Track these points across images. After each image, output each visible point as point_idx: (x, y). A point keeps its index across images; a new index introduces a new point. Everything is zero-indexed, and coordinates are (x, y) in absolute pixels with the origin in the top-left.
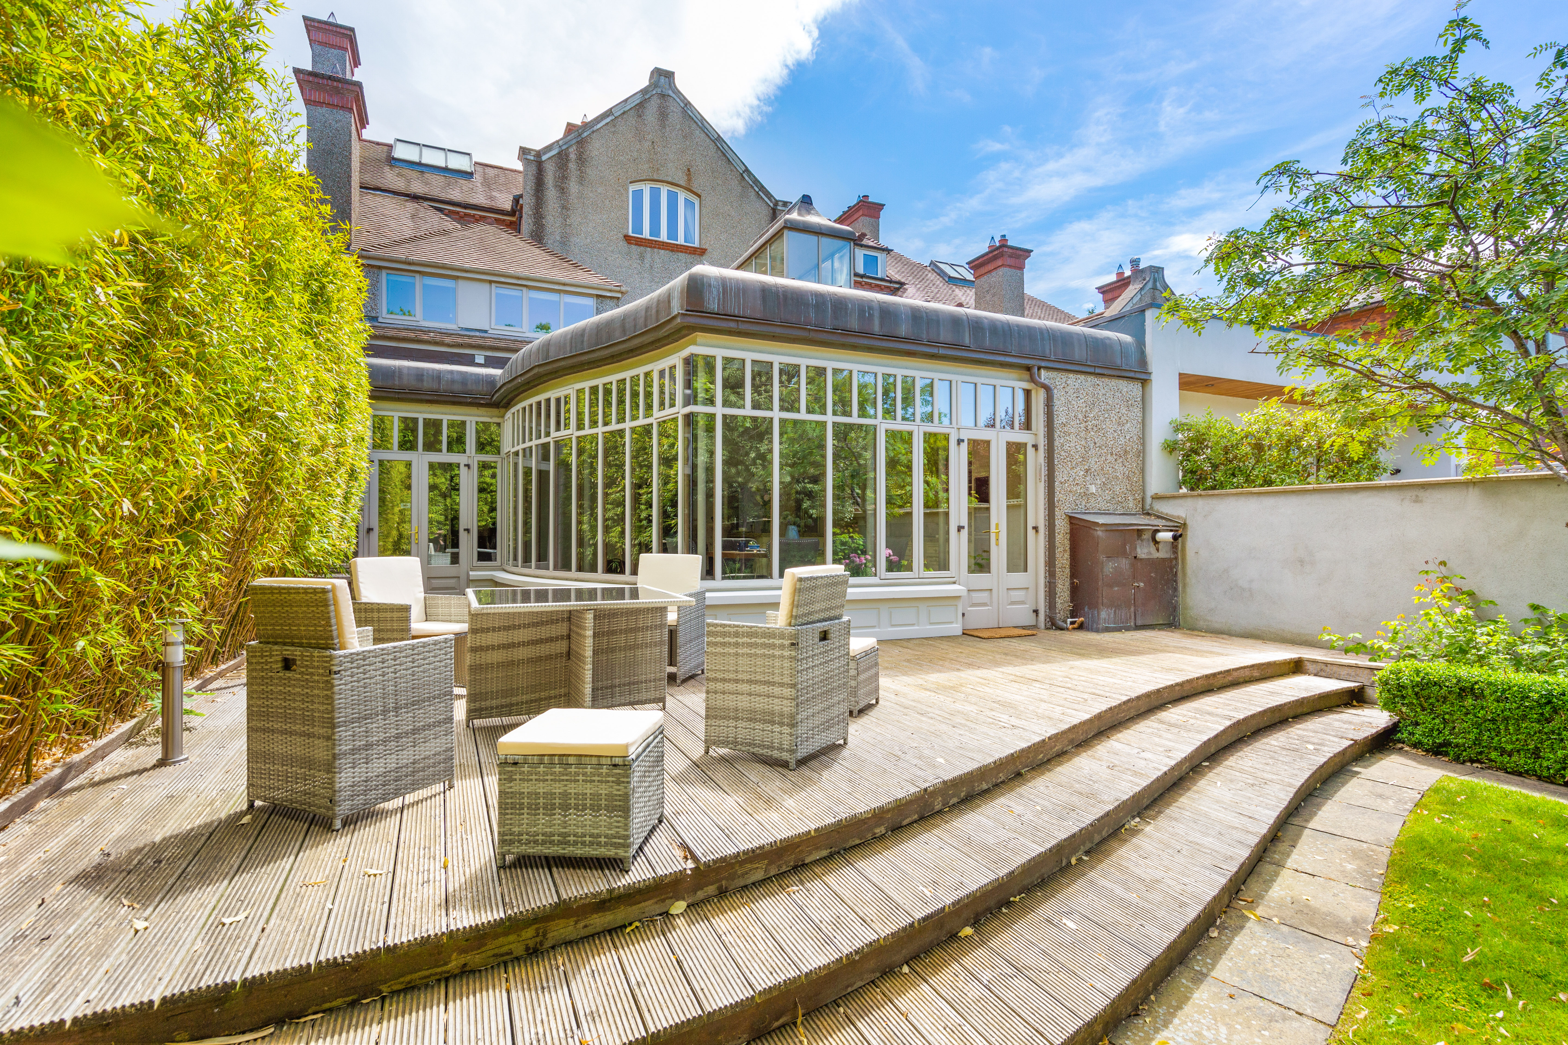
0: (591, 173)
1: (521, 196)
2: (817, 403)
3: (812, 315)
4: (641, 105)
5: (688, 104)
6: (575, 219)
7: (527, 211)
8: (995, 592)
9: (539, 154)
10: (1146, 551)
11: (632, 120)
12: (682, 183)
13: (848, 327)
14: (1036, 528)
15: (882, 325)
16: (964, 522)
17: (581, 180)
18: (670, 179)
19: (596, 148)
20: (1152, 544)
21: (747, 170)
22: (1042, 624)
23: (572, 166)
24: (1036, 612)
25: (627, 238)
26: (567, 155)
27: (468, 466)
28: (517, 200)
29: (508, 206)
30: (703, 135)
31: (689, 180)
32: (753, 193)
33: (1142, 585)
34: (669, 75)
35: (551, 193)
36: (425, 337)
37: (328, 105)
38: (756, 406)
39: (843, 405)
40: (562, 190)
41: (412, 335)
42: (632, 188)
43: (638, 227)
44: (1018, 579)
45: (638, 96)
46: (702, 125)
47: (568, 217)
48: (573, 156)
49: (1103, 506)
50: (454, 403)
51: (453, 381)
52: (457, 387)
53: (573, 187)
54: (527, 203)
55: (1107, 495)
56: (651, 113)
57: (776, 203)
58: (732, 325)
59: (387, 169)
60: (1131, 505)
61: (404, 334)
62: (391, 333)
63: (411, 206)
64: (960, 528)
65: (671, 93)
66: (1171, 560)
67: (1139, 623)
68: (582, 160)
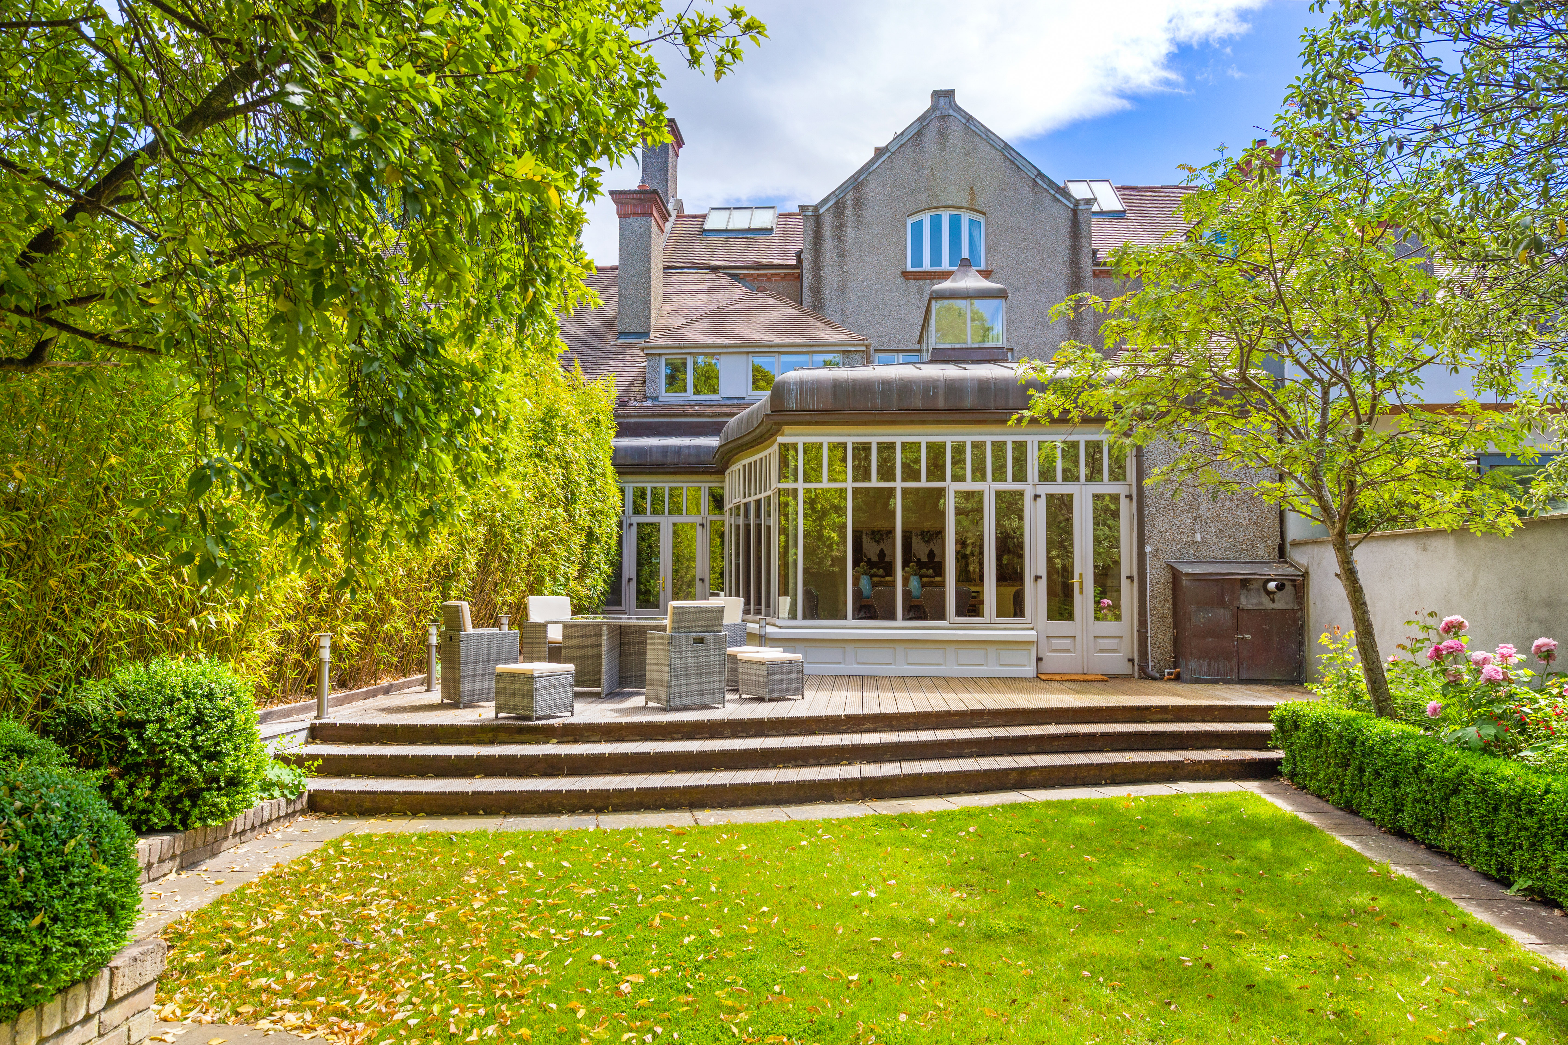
0: (868, 215)
1: (801, 252)
2: (887, 473)
3: (878, 401)
4: (919, 133)
5: (970, 118)
6: (852, 265)
7: (806, 265)
8: (1078, 639)
9: (816, 208)
10: (1254, 601)
11: (909, 151)
12: (964, 204)
13: (913, 406)
14: (1130, 578)
15: (946, 400)
16: (1043, 571)
17: (858, 224)
18: (951, 203)
19: (872, 190)
20: (1263, 594)
21: (1040, 174)
22: (1136, 675)
23: (849, 212)
24: (1131, 660)
25: (906, 275)
26: (844, 203)
27: (702, 525)
28: (799, 255)
29: (793, 261)
30: (988, 147)
31: (973, 199)
32: (1049, 197)
33: (1249, 637)
34: (949, 94)
35: (829, 243)
36: (691, 411)
37: (635, 215)
38: (832, 480)
39: (911, 473)
40: (839, 239)
41: (680, 411)
42: (910, 222)
43: (918, 259)
44: (1109, 627)
45: (917, 124)
46: (987, 136)
47: (845, 264)
48: (849, 203)
49: (1220, 554)
50: (691, 473)
51: (689, 455)
52: (692, 460)
53: (850, 233)
54: (806, 257)
55: (1225, 543)
56: (930, 138)
57: (1077, 202)
58: (807, 418)
59: (697, 243)
60: (1261, 552)
61: (674, 411)
62: (665, 411)
63: (711, 277)
64: (1037, 578)
65: (951, 112)
66: (1294, 611)
67: (1244, 676)
68: (858, 204)
